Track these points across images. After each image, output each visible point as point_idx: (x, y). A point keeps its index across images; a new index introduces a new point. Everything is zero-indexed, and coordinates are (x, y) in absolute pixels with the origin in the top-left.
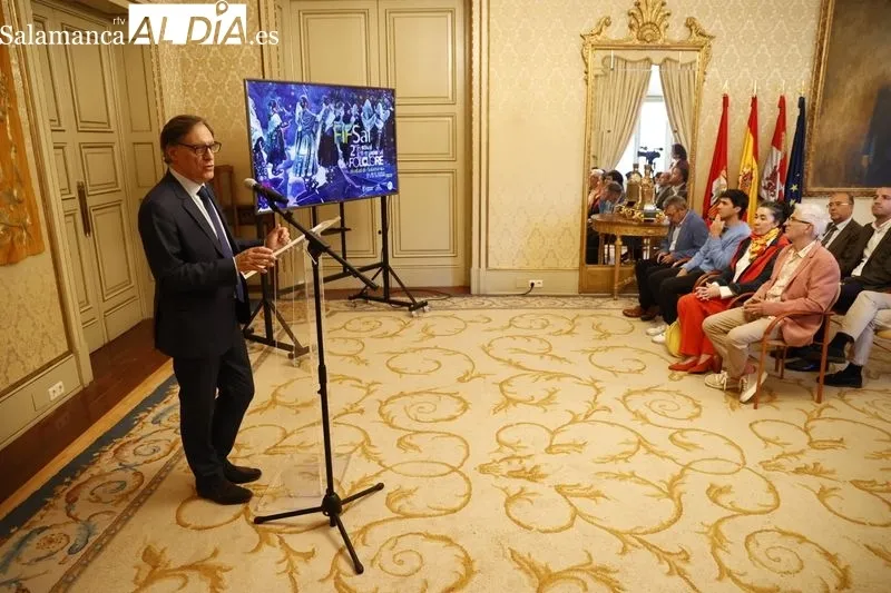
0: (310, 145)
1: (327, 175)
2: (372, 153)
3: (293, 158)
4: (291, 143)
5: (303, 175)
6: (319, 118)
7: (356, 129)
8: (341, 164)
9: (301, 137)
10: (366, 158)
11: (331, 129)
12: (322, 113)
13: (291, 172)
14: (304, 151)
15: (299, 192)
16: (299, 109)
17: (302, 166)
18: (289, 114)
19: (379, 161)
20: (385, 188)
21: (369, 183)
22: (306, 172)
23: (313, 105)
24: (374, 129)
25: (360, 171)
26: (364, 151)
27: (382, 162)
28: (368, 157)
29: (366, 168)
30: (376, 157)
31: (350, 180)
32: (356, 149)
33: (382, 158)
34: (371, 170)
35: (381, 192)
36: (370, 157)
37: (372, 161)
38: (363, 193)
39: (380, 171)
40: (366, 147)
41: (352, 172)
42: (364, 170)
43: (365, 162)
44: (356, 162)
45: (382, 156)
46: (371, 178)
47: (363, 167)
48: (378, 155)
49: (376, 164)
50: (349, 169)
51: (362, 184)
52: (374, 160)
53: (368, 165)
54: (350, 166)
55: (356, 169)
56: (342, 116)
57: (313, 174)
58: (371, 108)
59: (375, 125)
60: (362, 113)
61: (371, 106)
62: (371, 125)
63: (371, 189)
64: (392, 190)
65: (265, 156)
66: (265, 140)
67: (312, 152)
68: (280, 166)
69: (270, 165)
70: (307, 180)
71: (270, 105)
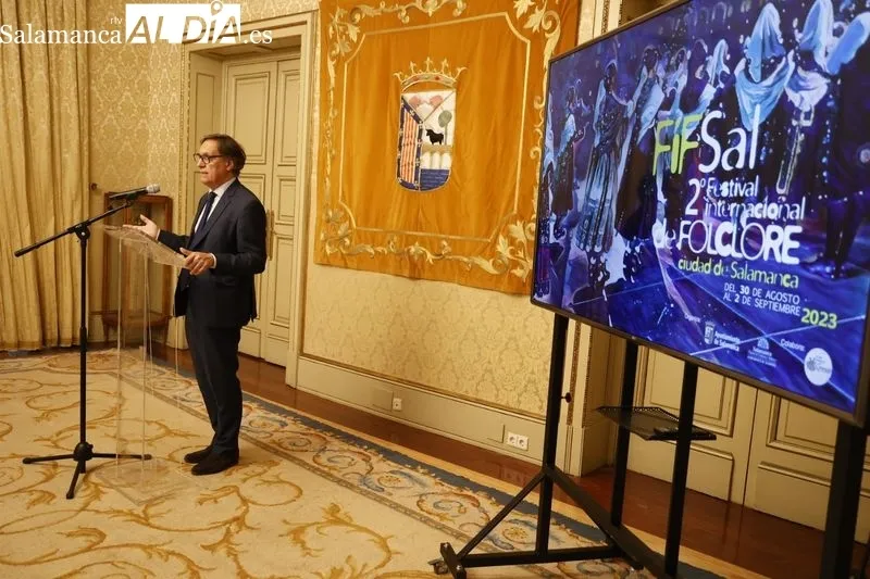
0: (607, 179)
1: (626, 259)
2: (756, 210)
4: (581, 176)
5: (588, 249)
7: (711, 127)
8: (660, 234)
9: (596, 157)
10: (729, 227)
11: (650, 136)
13: (574, 236)
14: (597, 192)
15: (579, 283)
16: (602, 95)
17: (591, 227)
18: (588, 110)
19: (781, 244)
20: (795, 369)
21: (725, 318)
22: (595, 240)
23: (625, 79)
24: (782, 113)
25: (706, 269)
26: (729, 200)
27: (792, 252)
28: (739, 225)
29: (728, 261)
30: (772, 228)
31: (675, 289)
32: (703, 191)
33: (794, 237)
34: (744, 275)
35: (768, 371)
36: (746, 228)
37: (752, 244)
38: (705, 347)
39: (778, 287)
40: (738, 185)
41: (683, 265)
42: (719, 269)
43: (727, 239)
44: (699, 234)
45: (798, 229)
46: (739, 306)
47: (717, 258)
48: (779, 222)
49: (766, 258)
50: (676, 255)
51: (704, 315)
52: (760, 240)
53: (735, 254)
54: (679, 246)
55: (694, 258)
56: (679, 91)
57: (604, 250)
58: (779, 33)
59: (784, 95)
60: (741, 65)
61: (781, 27)
62: (770, 100)
63: (733, 343)
64: (827, 387)
65: (551, 198)
66: (554, 167)
67: (609, 196)
68: (564, 220)
69: (554, 216)
70: (593, 261)
71: (567, 99)
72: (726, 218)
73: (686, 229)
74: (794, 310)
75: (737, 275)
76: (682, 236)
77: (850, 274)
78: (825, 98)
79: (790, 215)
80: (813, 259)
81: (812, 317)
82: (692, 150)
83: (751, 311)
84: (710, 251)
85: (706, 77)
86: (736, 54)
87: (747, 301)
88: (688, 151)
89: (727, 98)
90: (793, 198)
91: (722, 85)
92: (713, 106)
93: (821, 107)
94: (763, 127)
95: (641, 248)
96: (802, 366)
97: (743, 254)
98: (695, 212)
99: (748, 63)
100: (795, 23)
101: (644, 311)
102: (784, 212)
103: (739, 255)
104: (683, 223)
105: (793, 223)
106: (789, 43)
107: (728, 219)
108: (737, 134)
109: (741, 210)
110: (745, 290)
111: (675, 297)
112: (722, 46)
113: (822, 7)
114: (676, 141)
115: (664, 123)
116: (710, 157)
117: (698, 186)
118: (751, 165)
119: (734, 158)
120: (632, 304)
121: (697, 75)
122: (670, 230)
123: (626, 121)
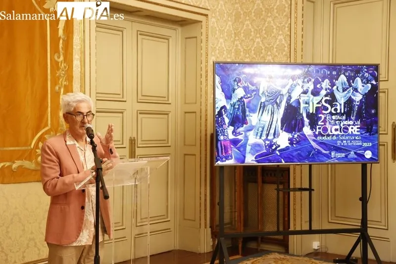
1: (290, 140)
2: (346, 123)
3: (254, 124)
4: (253, 111)
5: (263, 138)
6: (285, 91)
7: (326, 101)
8: (307, 130)
9: (263, 107)
10: (338, 127)
11: (298, 101)
12: (289, 87)
13: (251, 134)
14: (266, 117)
15: (257, 151)
16: (264, 84)
17: (264, 131)
18: (254, 87)
19: (354, 130)
20: (362, 156)
21: (338, 149)
22: (267, 135)
25: (329, 138)
26: (335, 120)
27: (358, 131)
28: (340, 126)
29: (337, 136)
30: (351, 126)
31: (316, 145)
32: (325, 118)
33: (358, 128)
34: (344, 138)
35: (355, 159)
36: (343, 127)
37: (345, 130)
38: (332, 158)
39: (355, 139)
40: (338, 117)
41: (319, 138)
42: (335, 138)
43: (336, 130)
44: (325, 130)
45: (359, 126)
46: (343, 146)
47: (333, 135)
48: (353, 125)
49: (350, 133)
50: (316, 136)
51: (330, 150)
52: (348, 129)
53: (340, 133)
54: (317, 133)
55: (324, 136)
56: (310, 90)
57: (274, 137)
58: (347, 82)
59: (350, 97)
60: (335, 88)
61: (347, 81)
62: (346, 97)
63: (343, 155)
64: (371, 158)
65: (227, 121)
66: (228, 107)
67: (275, 119)
68: (241, 129)
69: (232, 128)
70: (268, 142)
71: (235, 81)
72: (336, 124)
73: (319, 128)
74: (361, 144)
75: (341, 138)
76: (318, 130)
77: (373, 134)
78: (362, 99)
79: (356, 123)
80: (364, 132)
81: (365, 145)
82: (319, 107)
83: (348, 146)
84: (330, 133)
85: (322, 88)
86: (333, 85)
87: (346, 144)
88: (316, 107)
89: (331, 94)
90: (357, 120)
91: (328, 91)
92: (326, 96)
93: (361, 101)
94: (345, 103)
95: (298, 135)
96: (364, 156)
97: (343, 133)
98: (323, 124)
99: (337, 87)
100: (351, 81)
101: (302, 154)
102: (354, 123)
103: (342, 134)
104: (318, 127)
105: (358, 125)
106: (350, 85)
107: (336, 125)
108: (336, 104)
109: (340, 123)
110: (344, 142)
111: (317, 148)
112: (327, 81)
113: (358, 80)
114: (311, 104)
115: (304, 98)
116: (327, 109)
117: (323, 117)
118: (342, 112)
119: (336, 110)
120: (295, 154)
121: (318, 86)
122: (312, 128)
123: (282, 95)
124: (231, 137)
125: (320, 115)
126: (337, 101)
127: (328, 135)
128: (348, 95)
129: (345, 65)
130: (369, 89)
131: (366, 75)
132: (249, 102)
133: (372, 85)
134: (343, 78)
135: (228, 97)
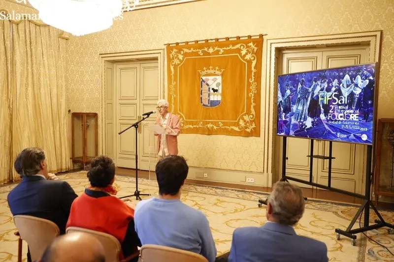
0: (304, 105)
1: (312, 122)
2: (348, 111)
3: (294, 111)
4: (294, 104)
5: (298, 121)
6: (310, 90)
7: (335, 95)
8: (322, 117)
9: (299, 100)
10: (342, 115)
11: (317, 96)
12: (312, 87)
13: (293, 118)
14: (300, 108)
15: (296, 129)
16: (300, 86)
17: (299, 116)
18: (295, 89)
19: (354, 117)
20: (360, 138)
21: (342, 132)
22: (301, 119)
23: (308, 83)
26: (341, 110)
27: (357, 118)
28: (344, 114)
29: (342, 121)
30: (352, 114)
31: (328, 128)
32: (334, 108)
33: (357, 116)
34: (346, 123)
35: (354, 140)
36: (346, 114)
37: (347, 117)
38: (337, 138)
39: (355, 125)
40: (343, 107)
41: (330, 122)
42: (340, 123)
43: (341, 117)
44: (334, 116)
45: (358, 114)
46: (346, 129)
47: (339, 121)
48: (353, 113)
49: (351, 120)
50: (328, 121)
51: (337, 132)
52: (349, 117)
53: (344, 119)
54: (328, 119)
55: (333, 121)
56: (325, 88)
57: (304, 121)
60: (341, 85)
61: (350, 79)
62: (349, 92)
63: (345, 136)
64: (366, 140)
65: (282, 109)
66: (283, 102)
67: (305, 109)
68: (288, 115)
69: (284, 114)
70: (301, 123)
71: (286, 85)
73: (330, 115)
74: (359, 128)
75: (344, 123)
76: (329, 117)
77: (369, 121)
78: (361, 93)
79: (356, 112)
80: (361, 119)
81: (362, 129)
83: (351, 130)
84: (337, 119)
85: (333, 86)
86: (340, 83)
87: (348, 128)
88: (329, 100)
89: (339, 90)
90: (356, 109)
91: (337, 88)
92: (335, 91)
93: (360, 94)
94: (348, 96)
97: (346, 119)
98: (332, 112)
99: (343, 84)
100: (353, 79)
101: (319, 133)
102: (354, 112)
106: (352, 82)
107: (341, 113)
108: (342, 97)
109: (344, 111)
110: (346, 126)
112: (336, 80)
113: (359, 77)
114: (325, 97)
115: (321, 94)
116: (335, 101)
117: (333, 107)
118: (346, 103)
119: (341, 102)
120: (315, 132)
121: (330, 85)
122: (325, 115)
123: (309, 92)
124: (284, 119)
125: (331, 106)
126: (342, 95)
127: (336, 121)
128: (351, 90)
129: (349, 67)
130: (367, 84)
131: (365, 72)
132: (292, 98)
133: (370, 80)
134: (347, 77)
135: (283, 96)
